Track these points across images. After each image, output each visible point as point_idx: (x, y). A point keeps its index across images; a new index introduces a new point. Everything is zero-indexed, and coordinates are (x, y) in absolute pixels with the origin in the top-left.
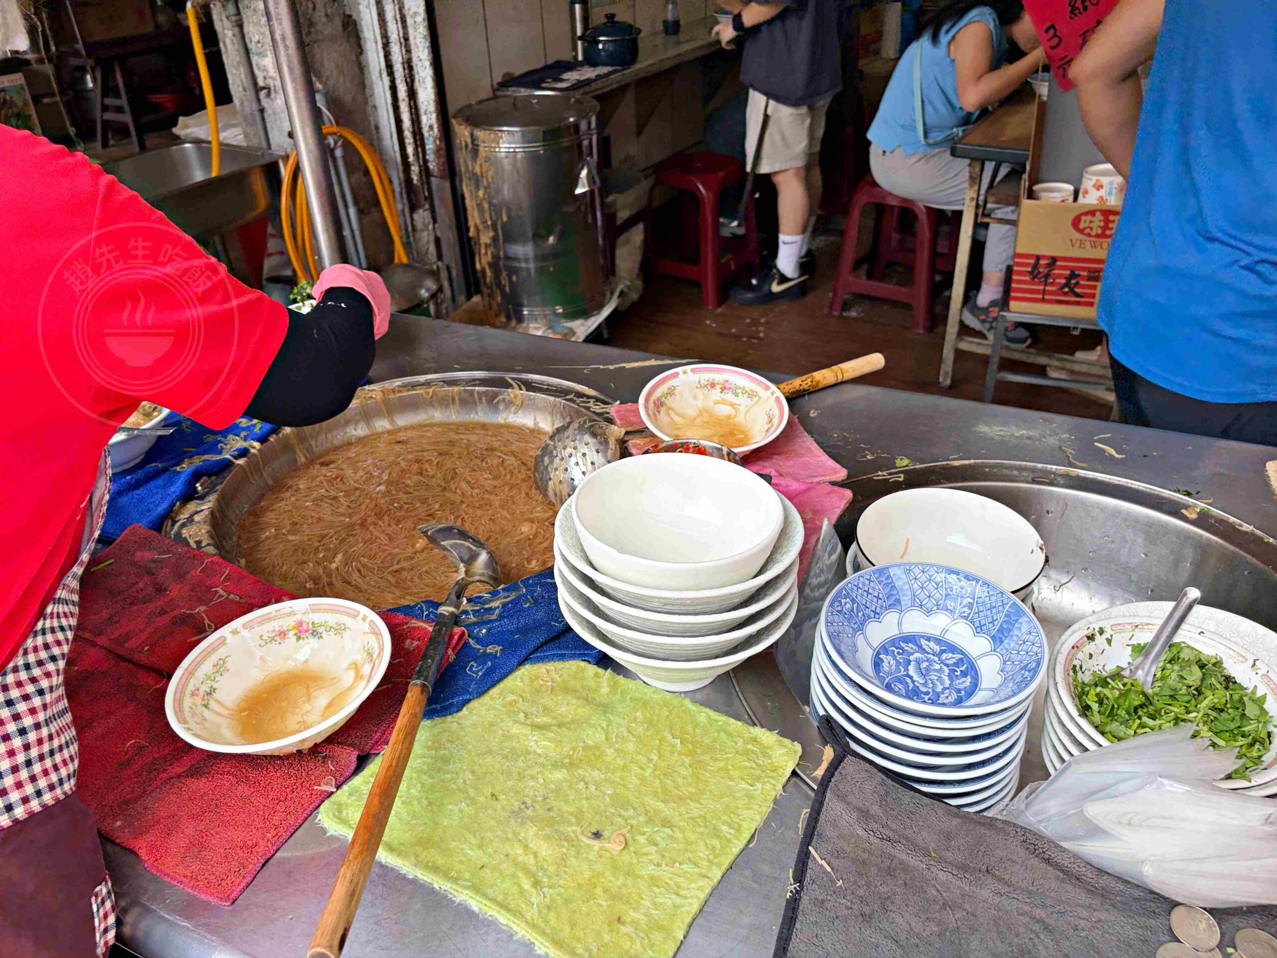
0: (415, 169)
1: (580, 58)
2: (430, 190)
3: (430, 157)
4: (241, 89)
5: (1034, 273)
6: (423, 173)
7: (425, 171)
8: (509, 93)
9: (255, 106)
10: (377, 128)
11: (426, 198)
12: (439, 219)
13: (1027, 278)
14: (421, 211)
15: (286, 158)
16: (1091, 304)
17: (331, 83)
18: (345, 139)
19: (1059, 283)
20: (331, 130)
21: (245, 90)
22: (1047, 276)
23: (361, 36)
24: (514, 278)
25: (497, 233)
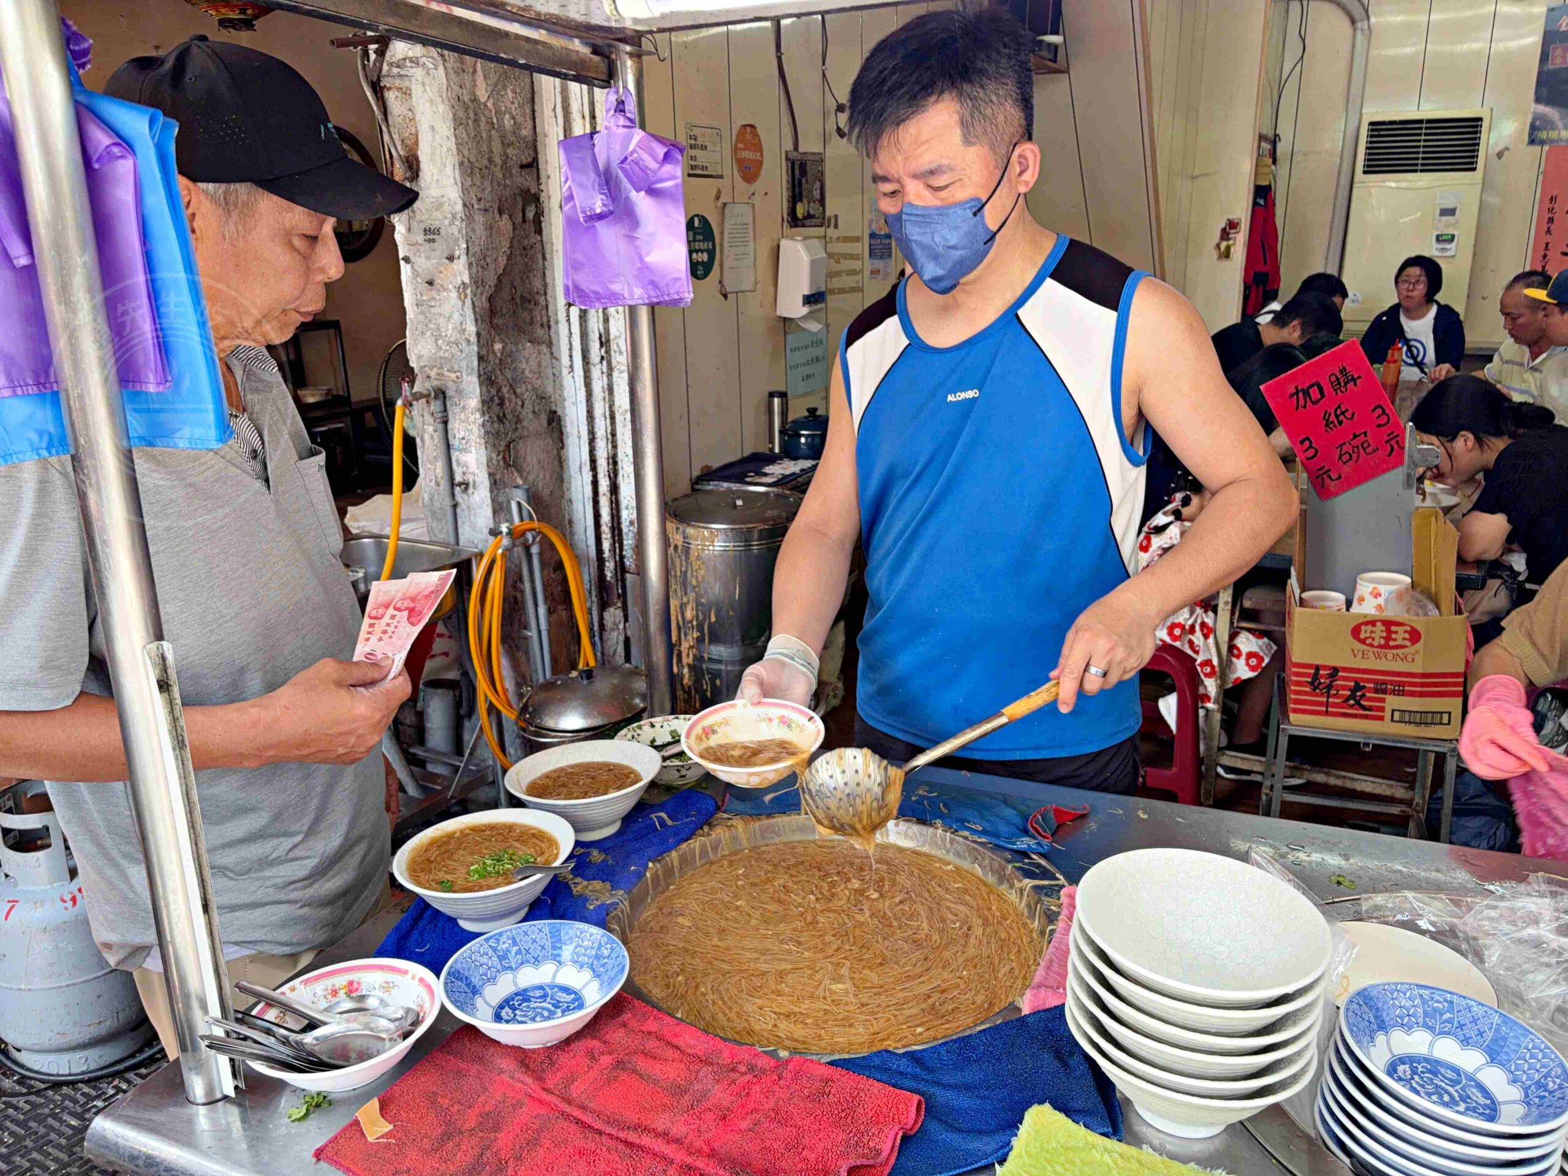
0: (610, 566)
1: (777, 450)
2: (624, 587)
3: (628, 552)
4: (433, 483)
5: (1314, 684)
6: (618, 569)
7: (621, 567)
8: (710, 487)
9: (448, 502)
10: (571, 522)
11: (619, 595)
12: (630, 619)
13: (1307, 689)
14: (612, 609)
15: (481, 555)
16: (1381, 718)
17: (531, 478)
18: (545, 537)
19: (1343, 696)
20: (530, 526)
21: (438, 485)
22: (1329, 687)
23: (564, 430)
24: (718, 683)
25: (703, 635)
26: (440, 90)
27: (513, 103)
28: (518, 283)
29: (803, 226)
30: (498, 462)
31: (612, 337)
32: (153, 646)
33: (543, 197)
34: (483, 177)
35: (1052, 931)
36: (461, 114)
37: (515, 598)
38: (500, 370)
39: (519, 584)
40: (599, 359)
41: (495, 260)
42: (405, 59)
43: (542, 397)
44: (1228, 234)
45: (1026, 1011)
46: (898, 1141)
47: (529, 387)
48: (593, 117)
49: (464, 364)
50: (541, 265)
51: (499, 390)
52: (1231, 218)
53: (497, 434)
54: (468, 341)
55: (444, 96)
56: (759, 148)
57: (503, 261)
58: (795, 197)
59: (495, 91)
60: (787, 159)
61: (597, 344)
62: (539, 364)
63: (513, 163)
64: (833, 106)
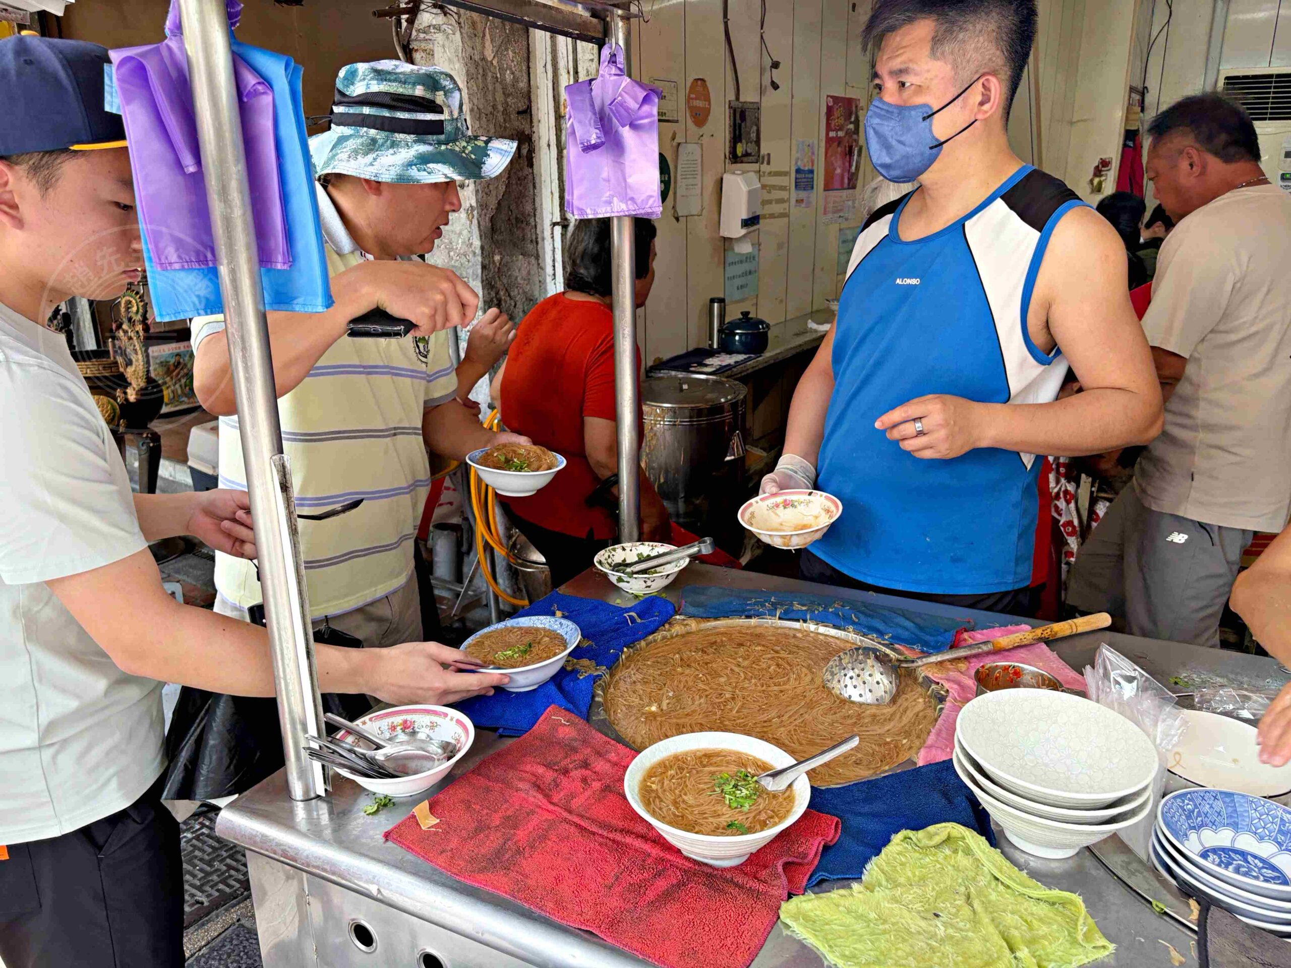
1: (715, 346)
8: (662, 375)
26: (456, 51)
27: (513, 61)
28: (513, 207)
29: (742, 162)
32: (277, 457)
33: (535, 137)
34: (488, 121)
35: (942, 709)
36: (472, 70)
38: (499, 277)
41: (497, 188)
42: (429, 26)
43: (530, 299)
44: (1101, 171)
45: (920, 763)
46: (821, 848)
47: (521, 291)
48: (576, 72)
49: (470, 271)
50: (531, 193)
51: (497, 293)
52: (1104, 157)
54: (474, 253)
55: (460, 55)
56: (707, 99)
57: (502, 189)
58: (736, 137)
59: (499, 52)
60: (730, 107)
62: (529, 273)
63: (512, 110)
64: (768, 63)
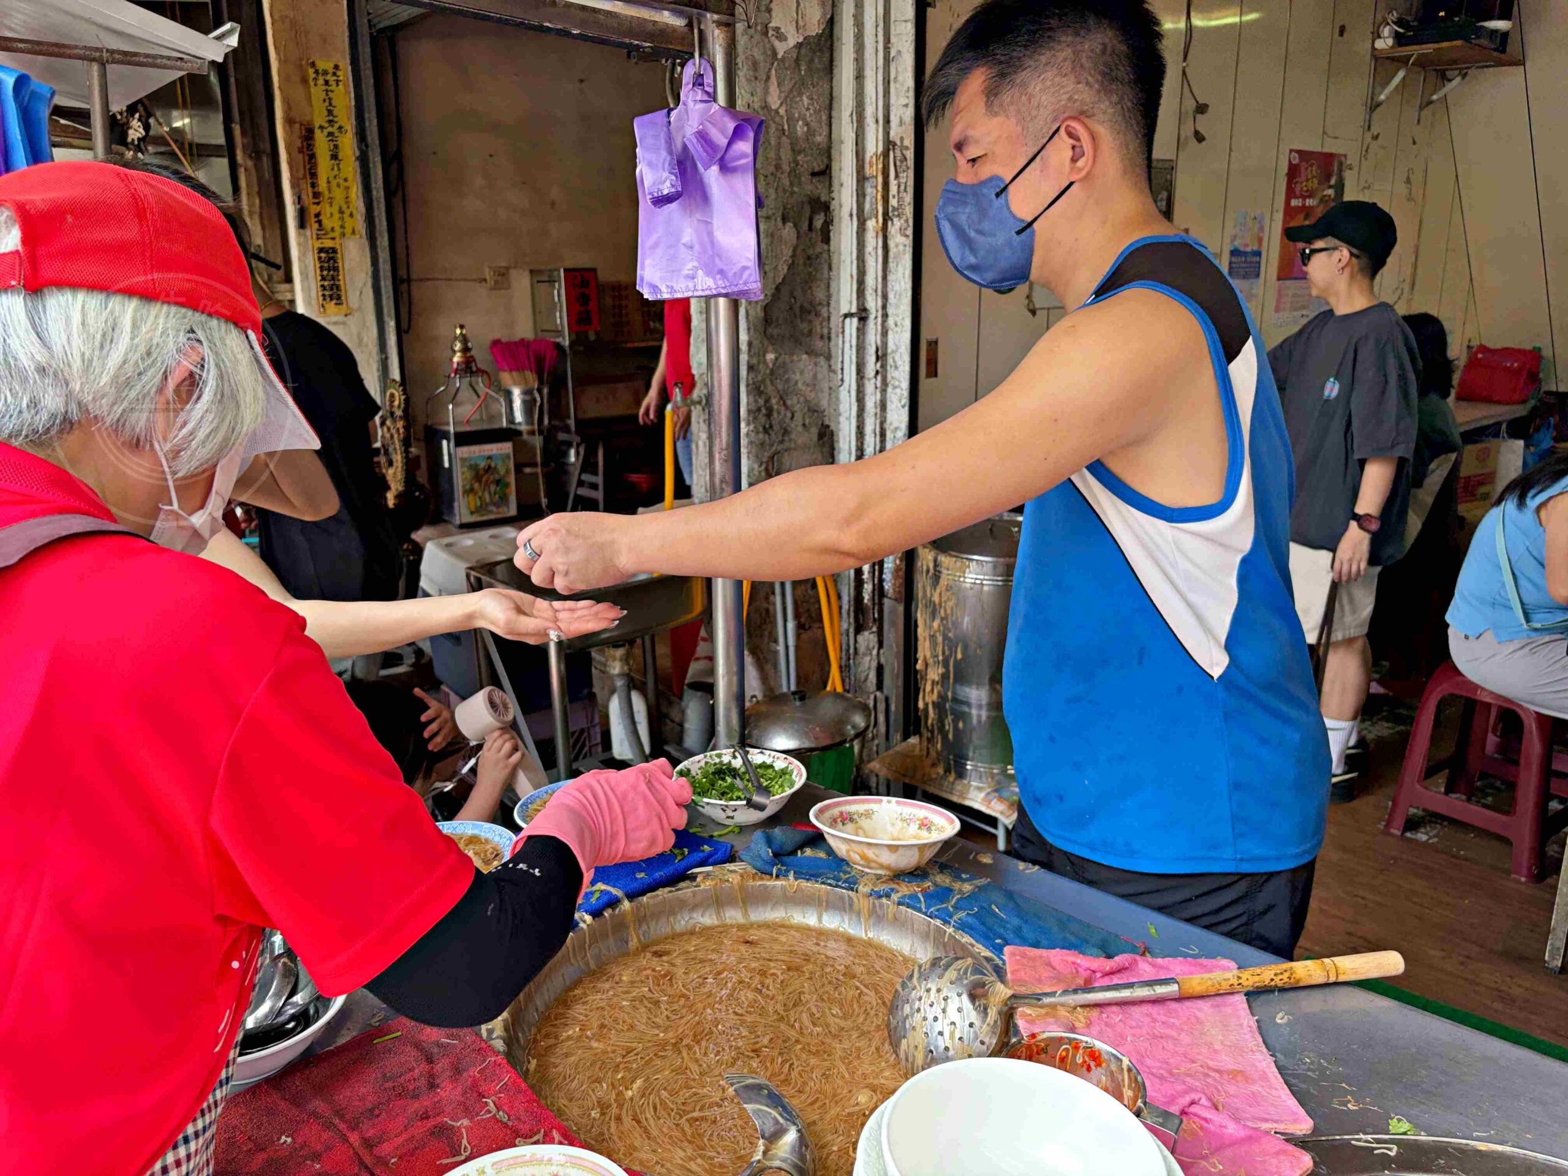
0: (868, 588)
2: (881, 612)
3: (887, 576)
6: (876, 593)
7: (879, 591)
11: (875, 620)
12: (885, 645)
14: (866, 633)
23: (836, 445)
24: (961, 725)
25: (948, 671)
27: (808, 109)
28: (798, 293)
30: (760, 472)
31: (889, 351)
33: (834, 205)
34: (768, 184)
37: (767, 610)
38: (771, 381)
39: (772, 597)
40: (873, 374)
41: (776, 268)
43: (814, 410)
47: (802, 399)
48: (887, 121)
50: (826, 276)
51: (767, 401)
53: (762, 444)
57: (783, 269)
59: (788, 99)
61: (874, 358)
62: (815, 376)
63: (804, 169)
64: (1190, 105)
